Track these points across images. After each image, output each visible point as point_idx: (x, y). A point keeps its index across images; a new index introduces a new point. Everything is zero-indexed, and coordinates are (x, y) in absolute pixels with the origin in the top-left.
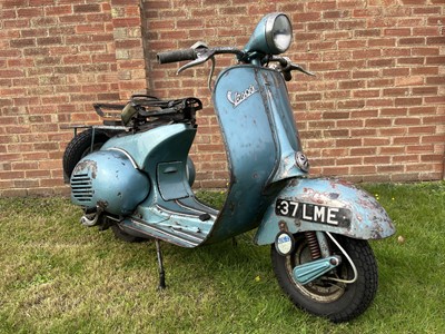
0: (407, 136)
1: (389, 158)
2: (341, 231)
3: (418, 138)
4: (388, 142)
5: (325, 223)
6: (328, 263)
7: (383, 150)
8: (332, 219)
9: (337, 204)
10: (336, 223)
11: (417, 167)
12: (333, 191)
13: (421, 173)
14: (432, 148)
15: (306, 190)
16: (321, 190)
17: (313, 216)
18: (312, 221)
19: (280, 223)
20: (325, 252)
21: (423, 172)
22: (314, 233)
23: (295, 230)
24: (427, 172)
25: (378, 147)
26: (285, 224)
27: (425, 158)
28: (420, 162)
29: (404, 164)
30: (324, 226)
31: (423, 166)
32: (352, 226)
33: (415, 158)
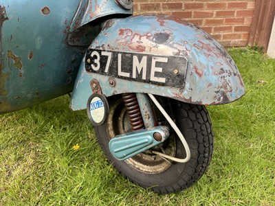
0: (227, 10)
1: (211, 28)
2: (170, 92)
3: (234, 12)
4: (212, 14)
5: (148, 81)
6: (150, 138)
7: (208, 22)
8: (157, 74)
9: (165, 51)
10: (163, 80)
11: (231, 36)
12: (160, 30)
13: (233, 41)
14: (242, 21)
15: (122, 32)
16: (143, 29)
17: (130, 71)
18: (130, 79)
19: (92, 82)
20: (148, 121)
21: (234, 40)
22: (134, 95)
23: (109, 91)
24: (237, 40)
25: (204, 19)
26: (98, 84)
27: (237, 29)
28: (233, 32)
29: (222, 33)
30: (147, 86)
31: (234, 35)
32: (187, 85)
33: (230, 28)
